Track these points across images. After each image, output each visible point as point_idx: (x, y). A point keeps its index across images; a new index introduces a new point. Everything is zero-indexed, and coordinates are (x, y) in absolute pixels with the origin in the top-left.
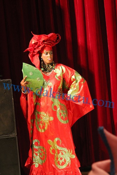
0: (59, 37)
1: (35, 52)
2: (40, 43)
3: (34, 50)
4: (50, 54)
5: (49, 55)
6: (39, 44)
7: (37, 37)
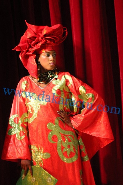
0: (65, 32)
1: (30, 52)
2: (40, 38)
3: (29, 48)
4: (52, 55)
5: (51, 57)
6: (39, 40)
7: (34, 30)
